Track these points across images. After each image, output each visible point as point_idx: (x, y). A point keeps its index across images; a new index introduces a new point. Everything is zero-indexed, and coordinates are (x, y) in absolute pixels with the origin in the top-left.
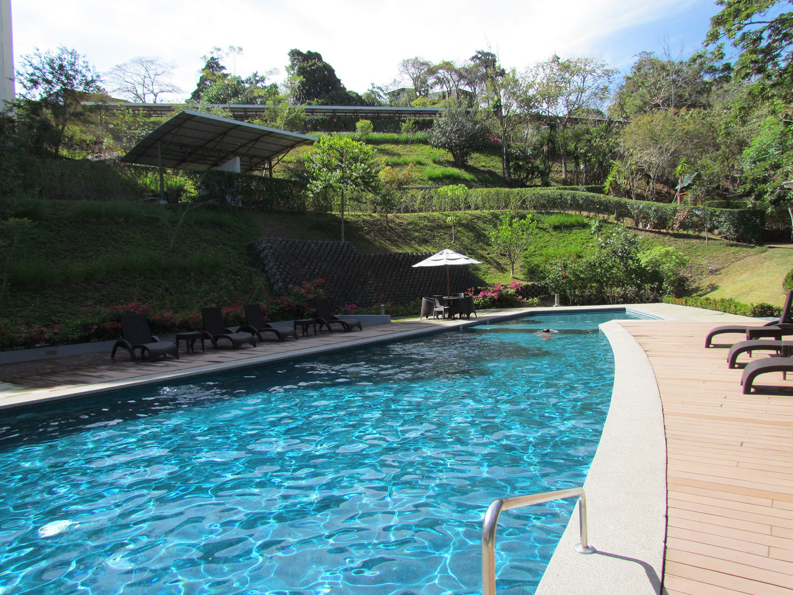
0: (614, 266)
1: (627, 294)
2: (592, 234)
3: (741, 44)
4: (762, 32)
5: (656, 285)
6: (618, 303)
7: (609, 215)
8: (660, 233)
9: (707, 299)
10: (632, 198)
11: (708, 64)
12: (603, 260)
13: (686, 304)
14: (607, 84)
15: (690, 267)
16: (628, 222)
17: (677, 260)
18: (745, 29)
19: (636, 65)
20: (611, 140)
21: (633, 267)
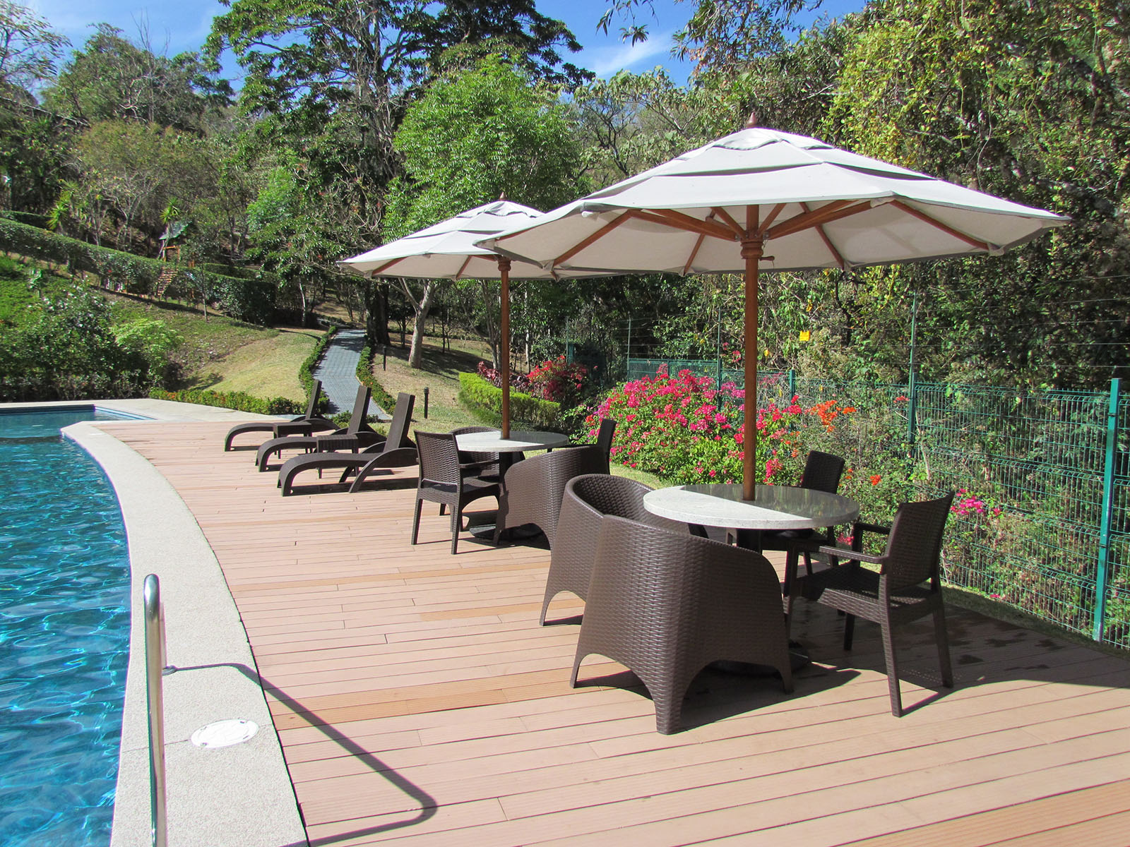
0: (70, 343)
1: (94, 385)
2: (29, 290)
3: (249, 66)
4: (273, 59)
5: (137, 373)
6: (78, 398)
7: (58, 264)
8: (139, 299)
9: (212, 393)
10: (95, 243)
11: (199, 74)
12: (52, 332)
13: (183, 400)
14: (50, 57)
15: (184, 350)
16: (89, 278)
17: (168, 341)
18: (254, 48)
19: (94, 40)
20: (59, 148)
21: (103, 346)
